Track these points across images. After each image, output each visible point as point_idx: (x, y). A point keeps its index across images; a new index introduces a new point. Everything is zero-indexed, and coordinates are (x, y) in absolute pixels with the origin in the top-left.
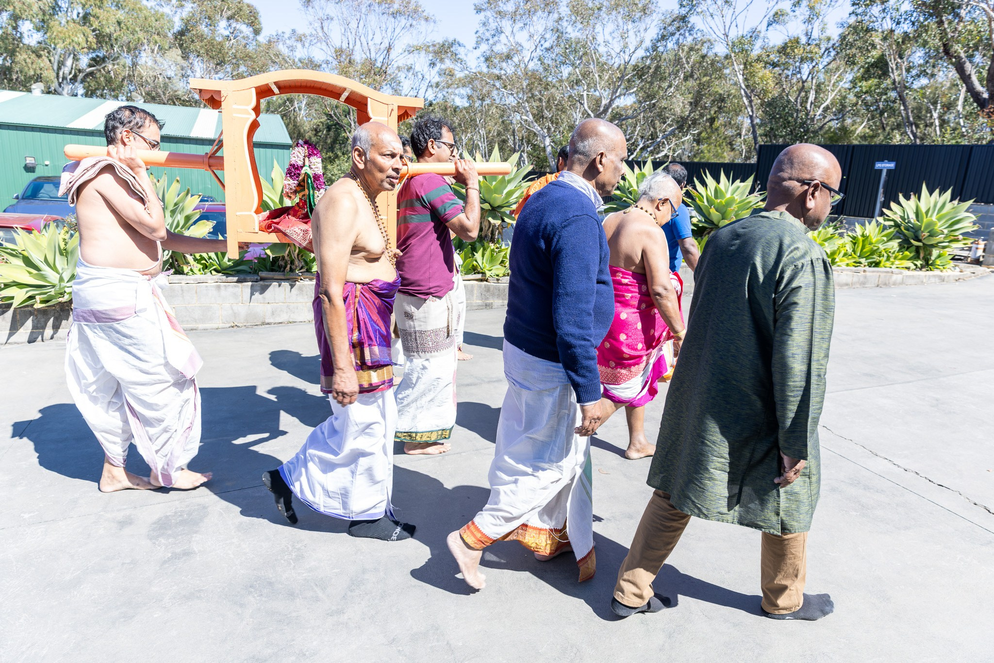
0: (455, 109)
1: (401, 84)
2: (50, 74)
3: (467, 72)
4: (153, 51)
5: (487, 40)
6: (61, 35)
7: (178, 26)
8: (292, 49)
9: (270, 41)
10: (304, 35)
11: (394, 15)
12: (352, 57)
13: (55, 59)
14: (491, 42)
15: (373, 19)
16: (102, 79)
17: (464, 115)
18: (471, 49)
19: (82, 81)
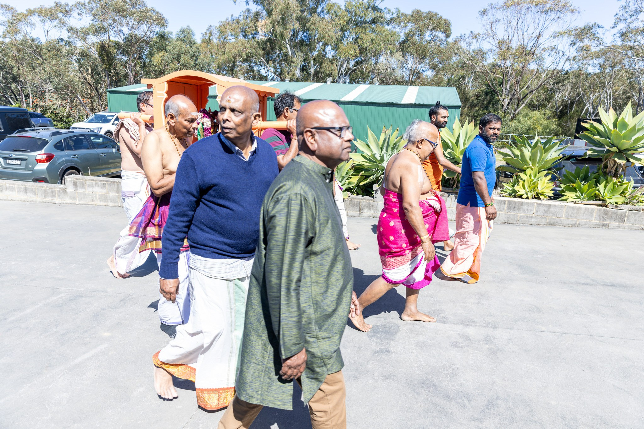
0: (587, 76)
1: (545, 61)
2: (335, 73)
3: (602, 47)
4: (387, 55)
5: (625, 20)
6: (343, 51)
7: (402, 37)
8: (469, 44)
9: (456, 41)
10: (479, 34)
11: (546, 12)
12: (510, 45)
13: (339, 64)
14: (629, 20)
15: (529, 17)
16: (359, 73)
17: (595, 79)
18: (609, 28)
19: (350, 75)
